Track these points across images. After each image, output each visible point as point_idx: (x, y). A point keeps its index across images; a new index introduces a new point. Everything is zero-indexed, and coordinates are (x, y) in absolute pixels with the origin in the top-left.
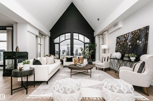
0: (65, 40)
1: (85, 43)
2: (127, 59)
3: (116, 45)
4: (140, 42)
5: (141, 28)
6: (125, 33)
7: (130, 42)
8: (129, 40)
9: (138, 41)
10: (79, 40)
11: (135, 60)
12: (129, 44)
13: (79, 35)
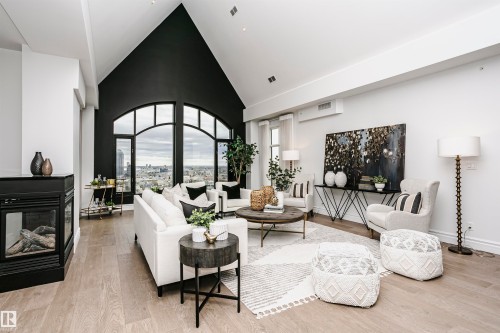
0: (155, 126)
1: (217, 141)
2: (368, 187)
3: (326, 154)
4: (391, 153)
5: (391, 124)
6: (353, 129)
7: (366, 149)
8: (363, 145)
9: (385, 151)
10: (199, 129)
11: (384, 189)
12: (365, 154)
13: (202, 113)
